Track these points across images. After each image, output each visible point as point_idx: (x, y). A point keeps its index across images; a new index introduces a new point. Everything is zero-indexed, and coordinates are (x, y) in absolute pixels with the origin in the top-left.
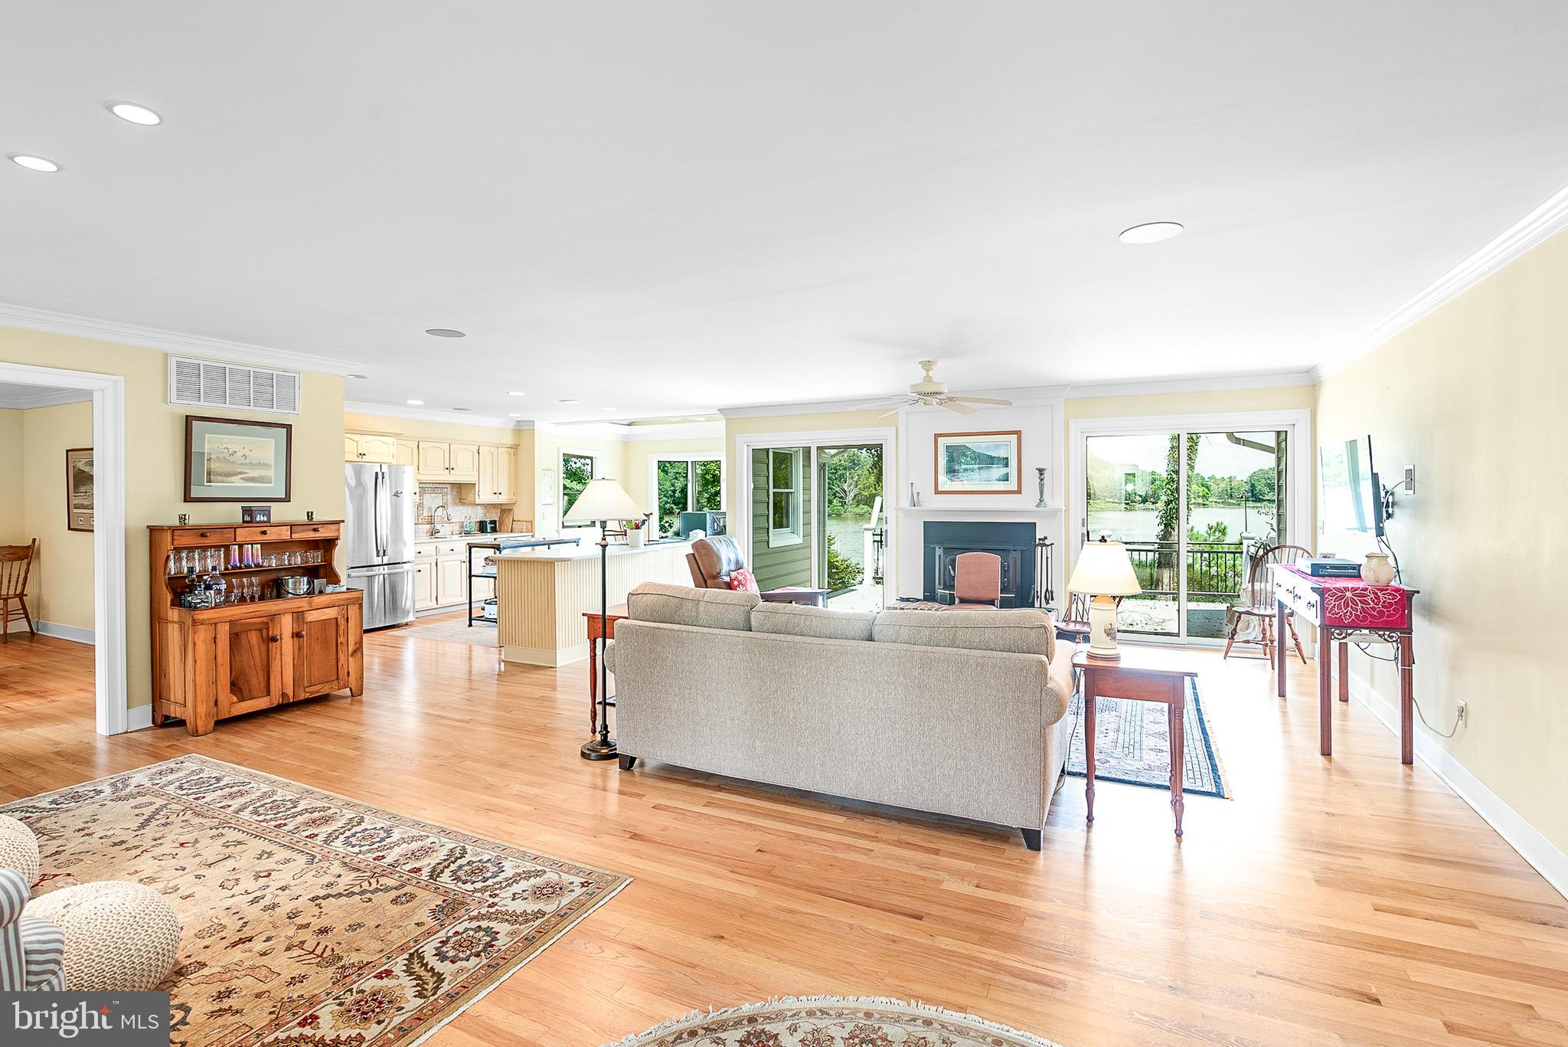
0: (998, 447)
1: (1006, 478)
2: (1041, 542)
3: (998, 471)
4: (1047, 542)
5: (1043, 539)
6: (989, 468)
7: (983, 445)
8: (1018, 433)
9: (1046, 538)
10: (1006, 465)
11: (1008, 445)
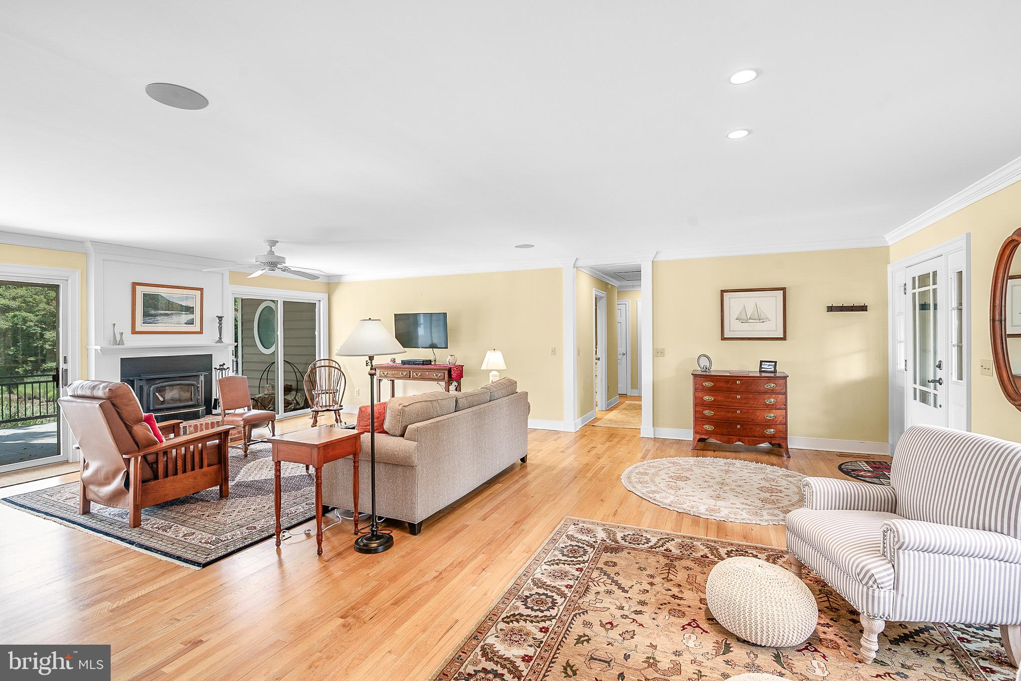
0: (187, 298)
1: (191, 322)
2: (221, 367)
3: (185, 317)
4: (225, 367)
5: (222, 365)
6: (179, 314)
7: (176, 296)
8: (201, 290)
9: (224, 364)
10: (192, 313)
11: (194, 298)
